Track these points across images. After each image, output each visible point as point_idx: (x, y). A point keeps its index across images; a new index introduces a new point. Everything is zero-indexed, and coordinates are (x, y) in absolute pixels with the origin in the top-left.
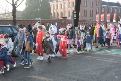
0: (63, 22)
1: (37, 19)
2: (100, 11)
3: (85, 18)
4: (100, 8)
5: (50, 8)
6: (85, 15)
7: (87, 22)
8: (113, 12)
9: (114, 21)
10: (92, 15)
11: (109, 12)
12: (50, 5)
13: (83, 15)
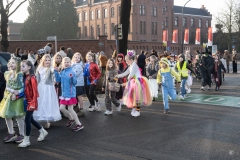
0: (101, 44)
1: (49, 38)
2: (170, 25)
3: (142, 38)
4: (170, 19)
5: (76, 19)
6: (143, 32)
7: (145, 45)
8: (194, 27)
9: (197, 42)
10: (155, 32)
11: (186, 27)
12: (76, 13)
13: (139, 32)
